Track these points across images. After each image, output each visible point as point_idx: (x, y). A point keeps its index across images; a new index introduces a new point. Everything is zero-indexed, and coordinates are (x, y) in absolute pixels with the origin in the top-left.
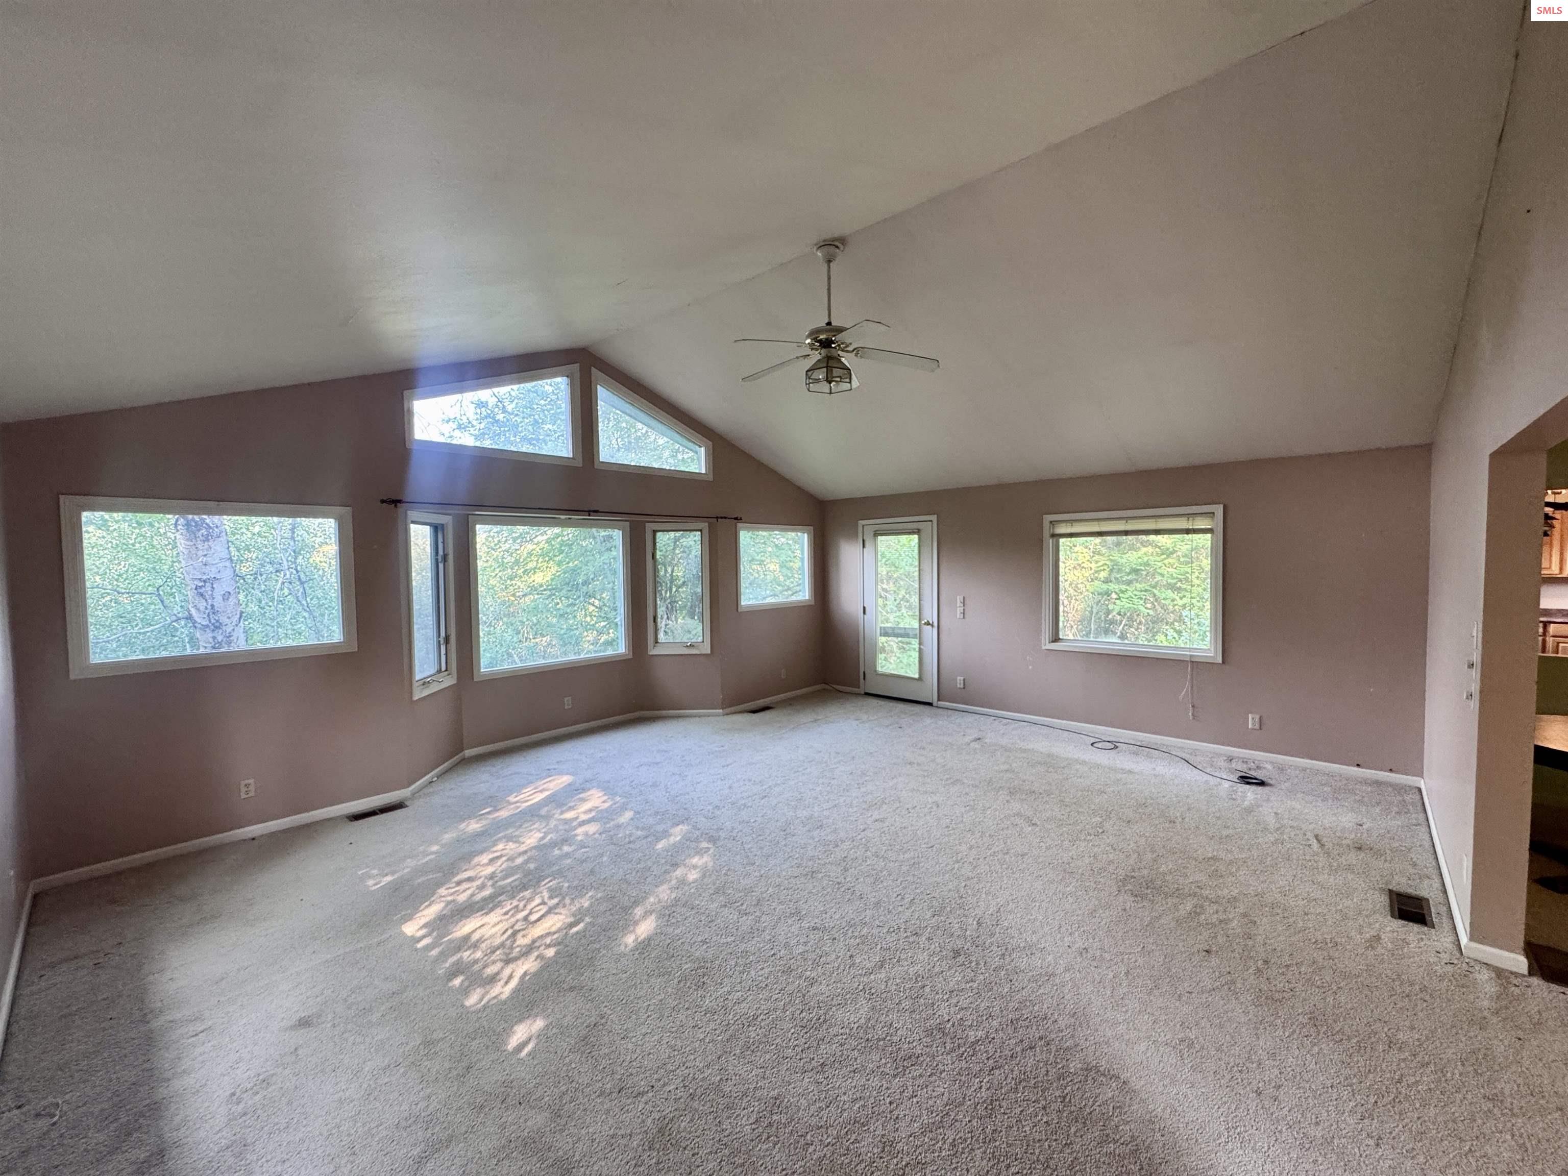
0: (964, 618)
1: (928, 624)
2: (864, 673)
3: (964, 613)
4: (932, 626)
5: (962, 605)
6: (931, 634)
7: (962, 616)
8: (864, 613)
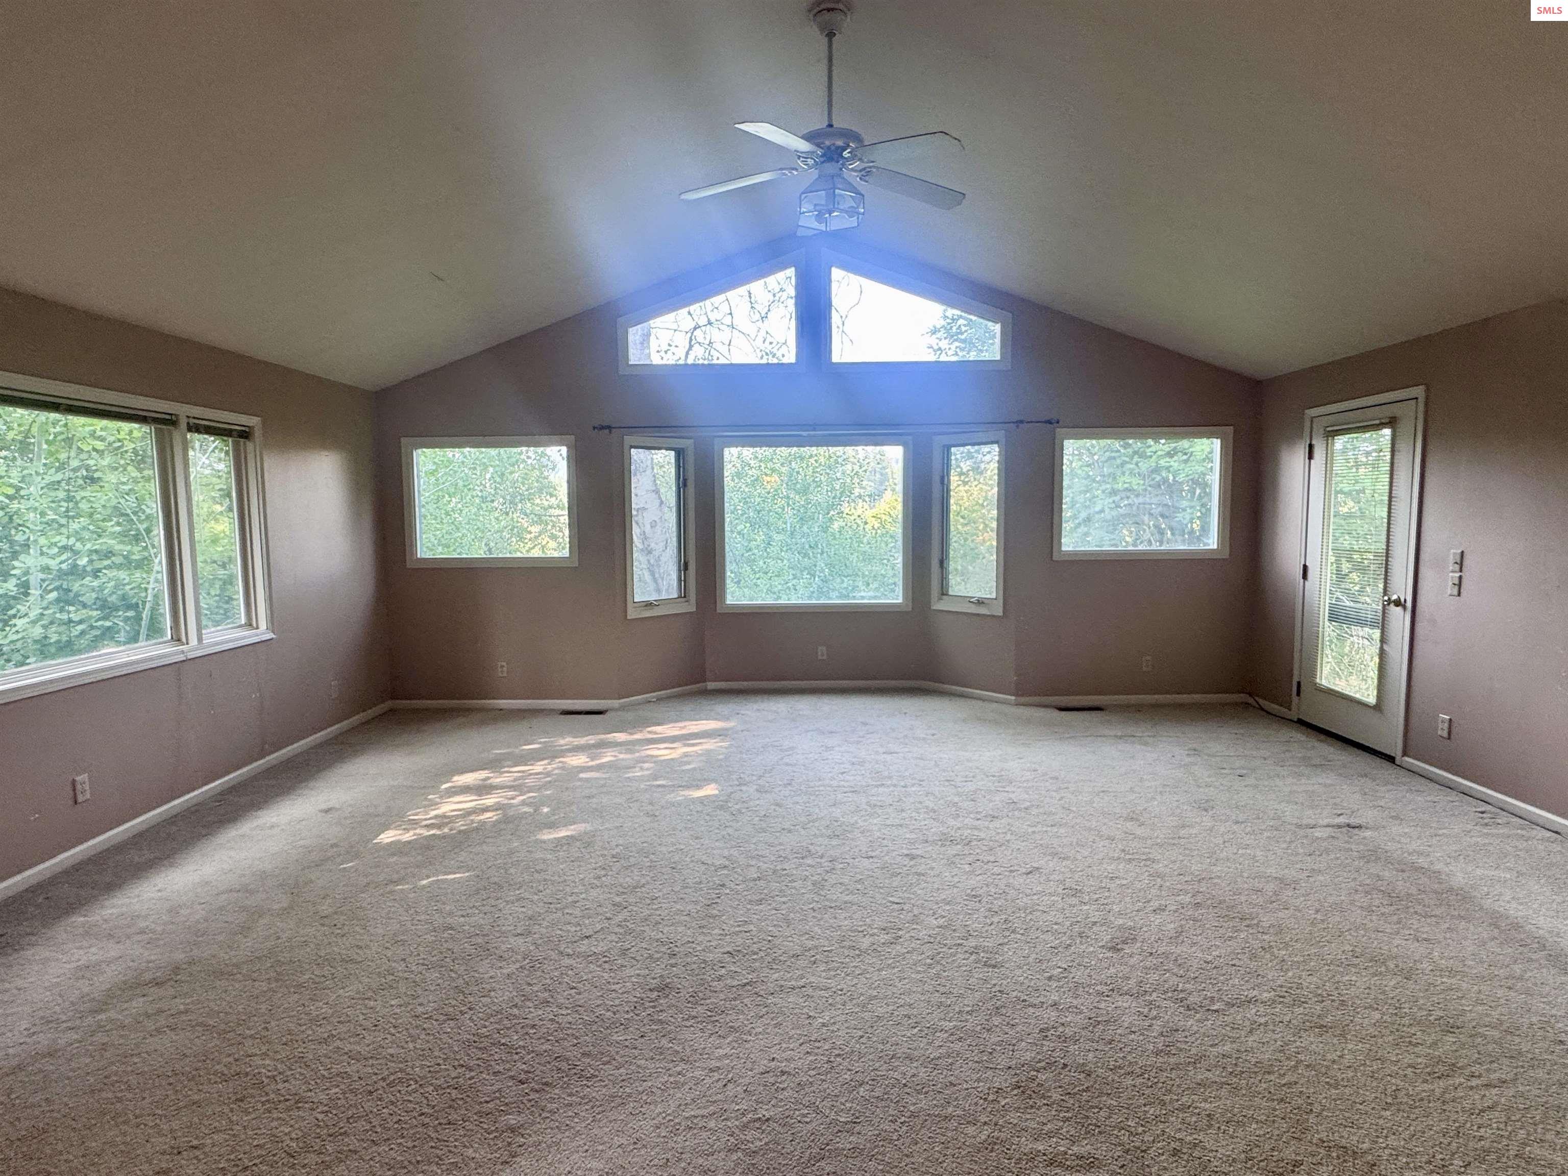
0: (1459, 595)
1: (1398, 603)
2: (1299, 684)
3: (1460, 585)
4: (1405, 608)
5: (1457, 567)
6: (1399, 619)
7: (1455, 592)
8: (1305, 576)
